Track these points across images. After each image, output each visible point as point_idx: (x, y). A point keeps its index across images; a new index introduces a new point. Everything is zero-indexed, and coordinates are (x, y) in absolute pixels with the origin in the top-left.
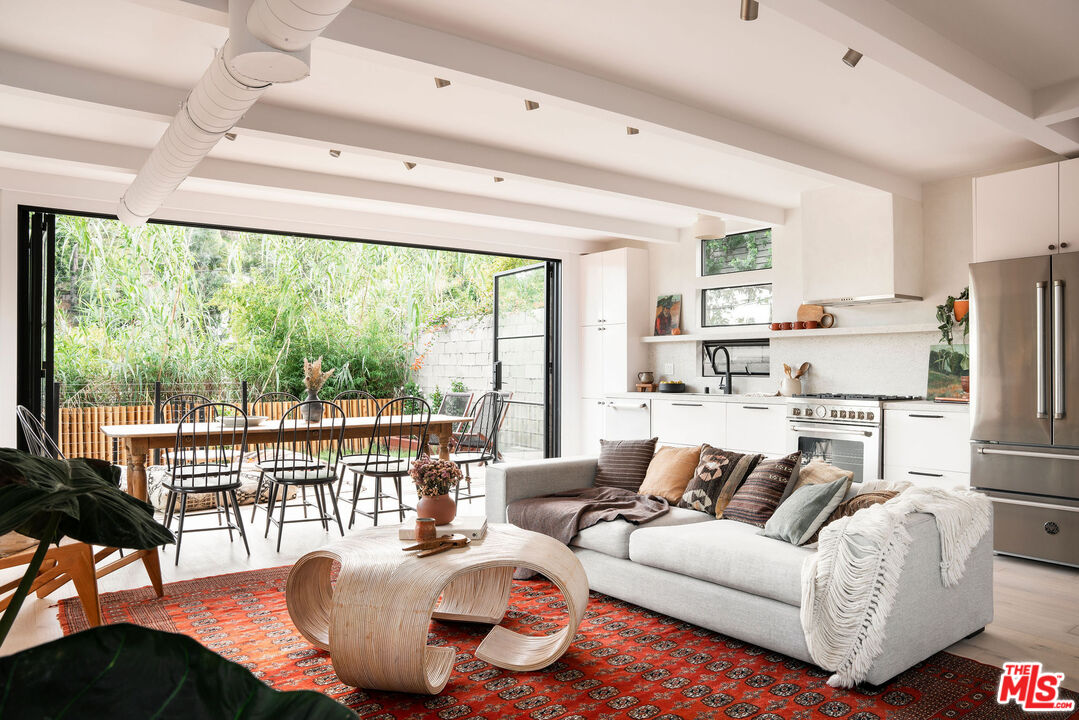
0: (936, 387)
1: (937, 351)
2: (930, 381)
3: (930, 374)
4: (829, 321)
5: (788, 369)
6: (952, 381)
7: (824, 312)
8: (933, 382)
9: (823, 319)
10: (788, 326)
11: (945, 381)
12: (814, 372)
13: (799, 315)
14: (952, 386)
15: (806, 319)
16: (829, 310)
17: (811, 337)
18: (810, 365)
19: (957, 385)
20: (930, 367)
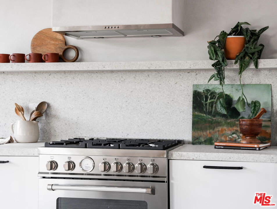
0: (202, 130)
1: (201, 90)
2: (194, 123)
3: (194, 116)
4: (72, 54)
5: (20, 110)
6: (219, 124)
7: (66, 44)
8: (197, 124)
9: (65, 51)
10: (21, 58)
11: (211, 123)
12: (53, 112)
13: (34, 45)
14: (220, 128)
15: (43, 51)
16: (72, 41)
17: (49, 73)
18: (49, 105)
19: (225, 128)
20: (194, 108)
